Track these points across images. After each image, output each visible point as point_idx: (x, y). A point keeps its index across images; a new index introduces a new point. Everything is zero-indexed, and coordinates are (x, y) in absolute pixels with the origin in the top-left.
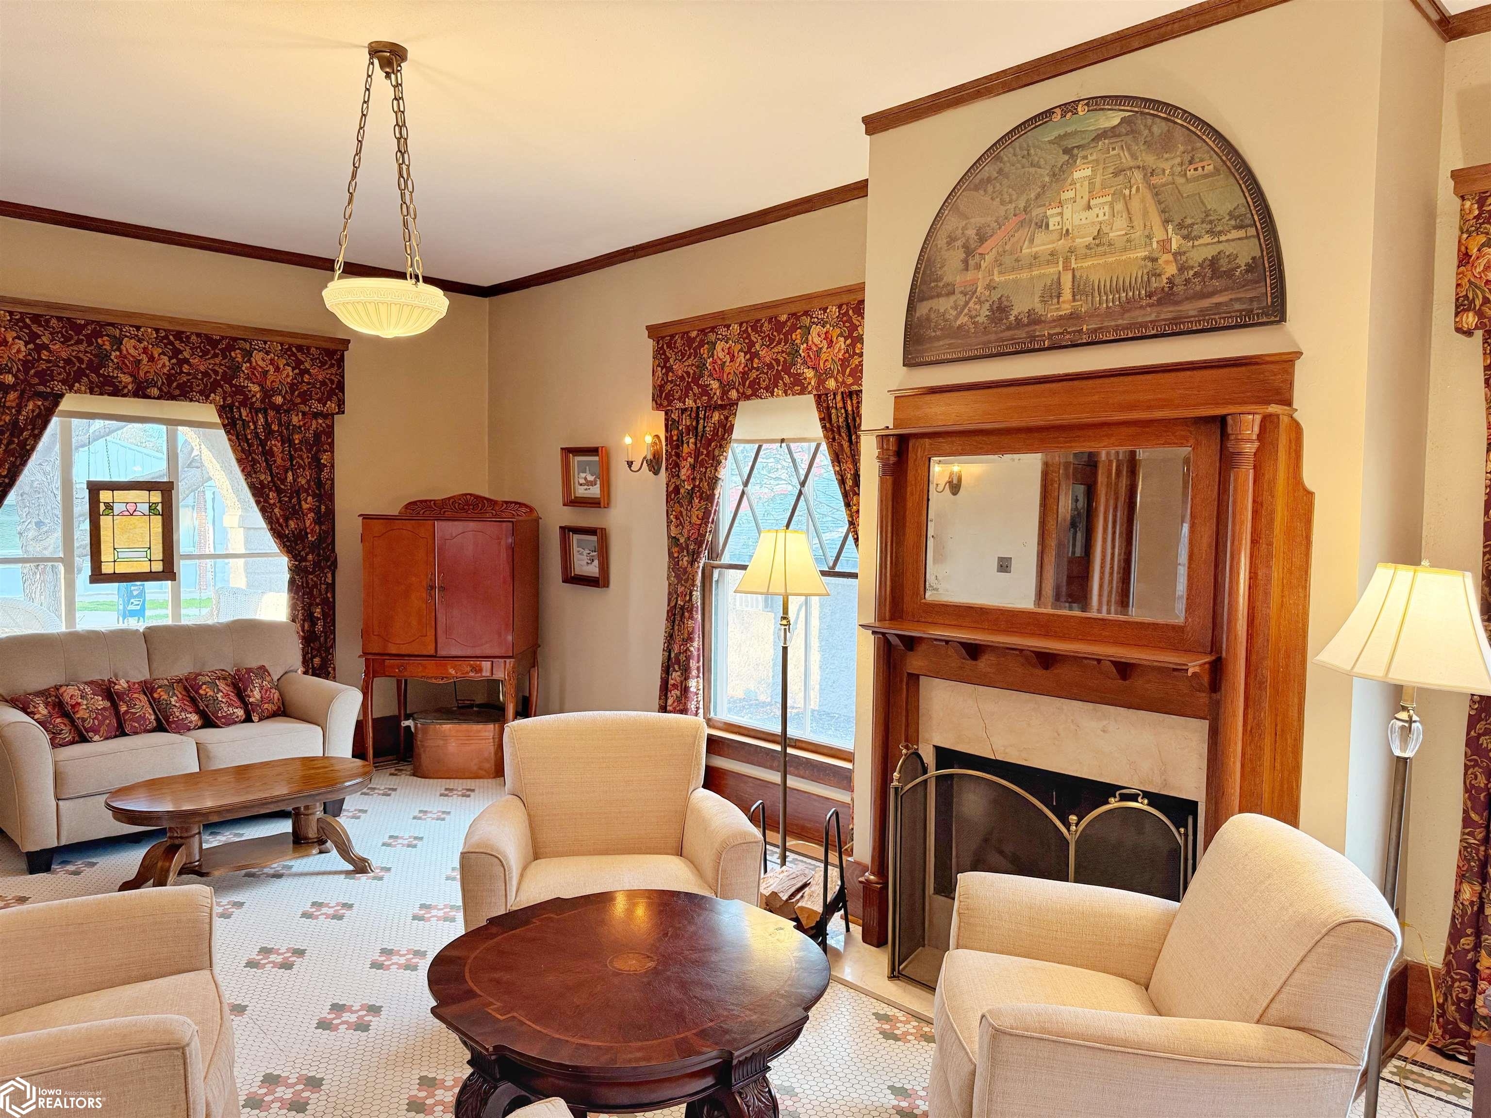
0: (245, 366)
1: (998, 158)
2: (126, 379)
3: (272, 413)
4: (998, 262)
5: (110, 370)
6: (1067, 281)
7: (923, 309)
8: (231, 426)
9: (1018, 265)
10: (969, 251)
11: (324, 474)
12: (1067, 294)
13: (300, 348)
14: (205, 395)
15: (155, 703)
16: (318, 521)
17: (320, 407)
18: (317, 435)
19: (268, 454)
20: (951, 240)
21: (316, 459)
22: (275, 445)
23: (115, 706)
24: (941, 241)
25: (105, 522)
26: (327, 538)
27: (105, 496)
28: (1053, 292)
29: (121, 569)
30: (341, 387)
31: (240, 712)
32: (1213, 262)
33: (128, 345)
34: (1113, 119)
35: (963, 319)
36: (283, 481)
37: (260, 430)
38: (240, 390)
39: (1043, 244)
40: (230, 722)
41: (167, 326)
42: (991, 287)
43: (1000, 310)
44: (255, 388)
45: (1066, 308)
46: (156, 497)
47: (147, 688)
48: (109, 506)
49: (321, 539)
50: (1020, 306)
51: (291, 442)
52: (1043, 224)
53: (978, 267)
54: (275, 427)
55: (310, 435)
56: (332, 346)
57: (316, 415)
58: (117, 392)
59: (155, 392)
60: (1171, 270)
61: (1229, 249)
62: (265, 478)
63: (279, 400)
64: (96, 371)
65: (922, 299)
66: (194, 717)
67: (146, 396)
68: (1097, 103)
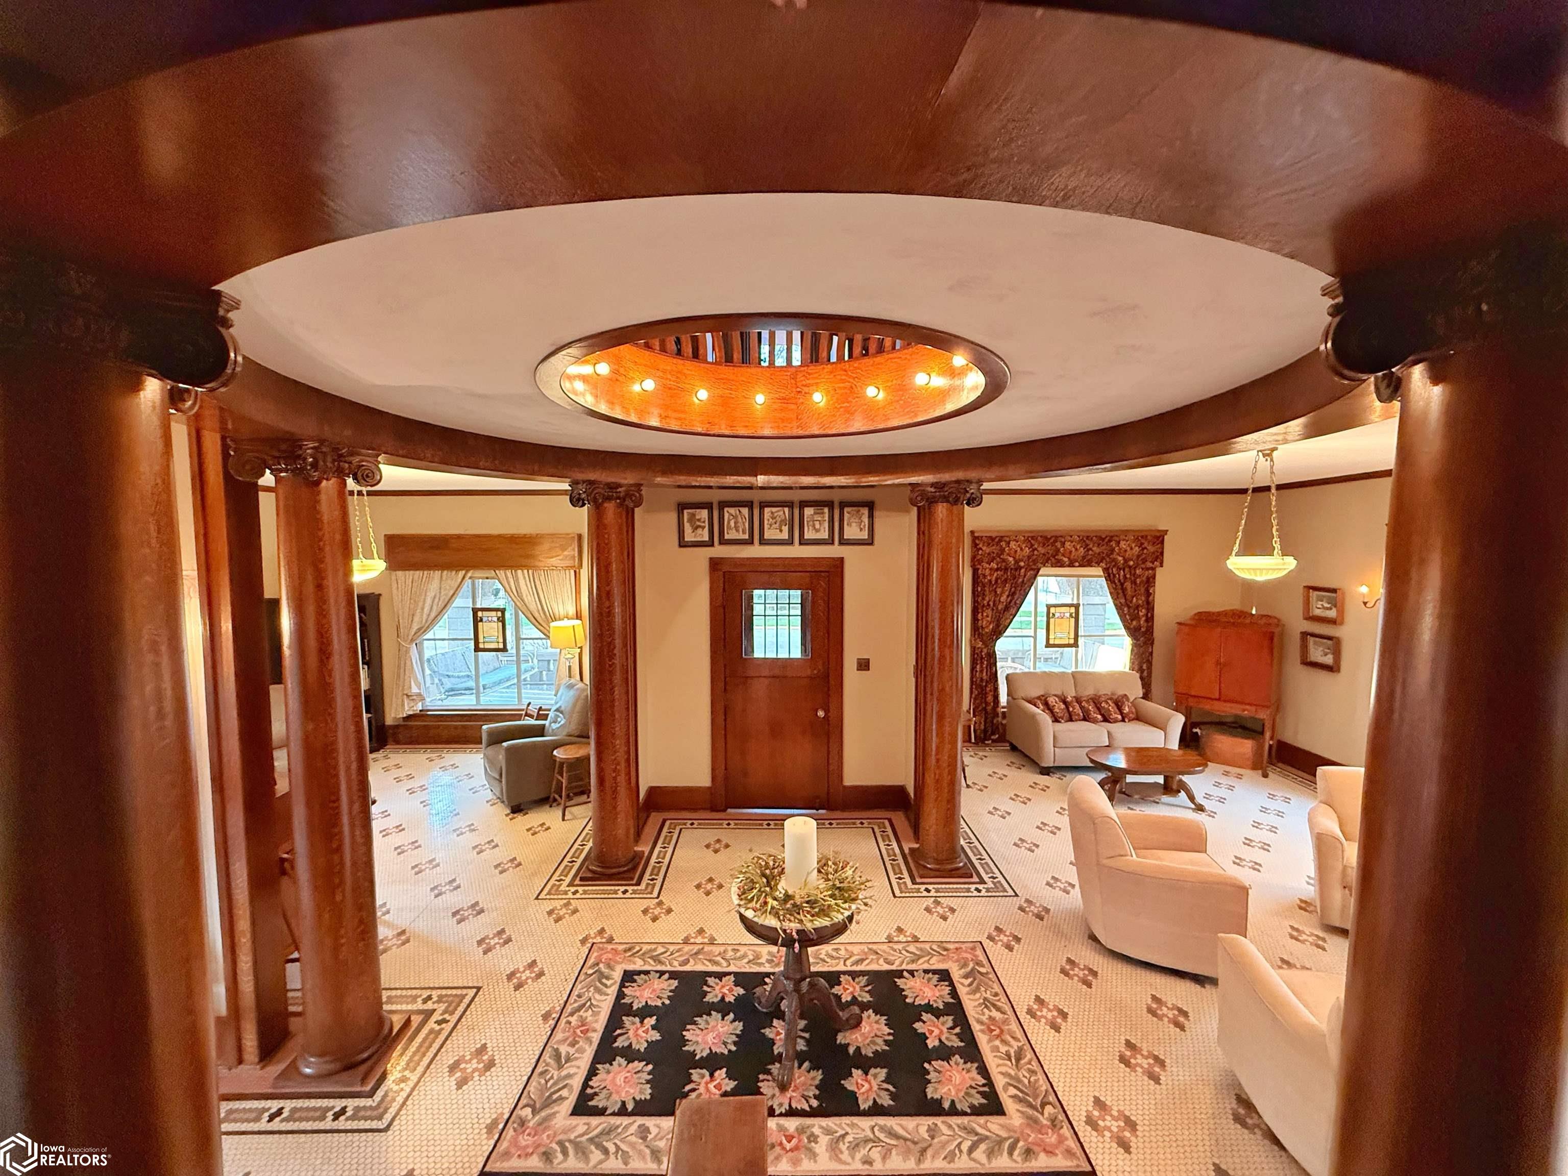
0: (1117, 549)
2: (1066, 559)
3: (1127, 570)
5: (1060, 557)
8: (1109, 578)
11: (1151, 598)
13: (1142, 537)
14: (1098, 563)
15: (1082, 708)
16: (1147, 621)
17: (1151, 565)
18: (1148, 579)
19: (1124, 590)
21: (1147, 590)
22: (1128, 585)
23: (1067, 708)
25: (1052, 621)
26: (1150, 630)
27: (1052, 610)
29: (1057, 642)
30: (1162, 553)
31: (1120, 717)
33: (1067, 544)
36: (1131, 602)
37: (1121, 578)
38: (1114, 560)
40: (1116, 721)
41: (1082, 534)
44: (1120, 558)
46: (1073, 610)
47: (1078, 700)
48: (1054, 615)
49: (1147, 630)
51: (1135, 583)
54: (1128, 576)
55: (1144, 579)
56: (1158, 534)
57: (1148, 569)
58: (1062, 566)
59: (1077, 564)
62: (1123, 601)
63: (1131, 563)
64: (1054, 557)
66: (1099, 717)
67: (1074, 566)
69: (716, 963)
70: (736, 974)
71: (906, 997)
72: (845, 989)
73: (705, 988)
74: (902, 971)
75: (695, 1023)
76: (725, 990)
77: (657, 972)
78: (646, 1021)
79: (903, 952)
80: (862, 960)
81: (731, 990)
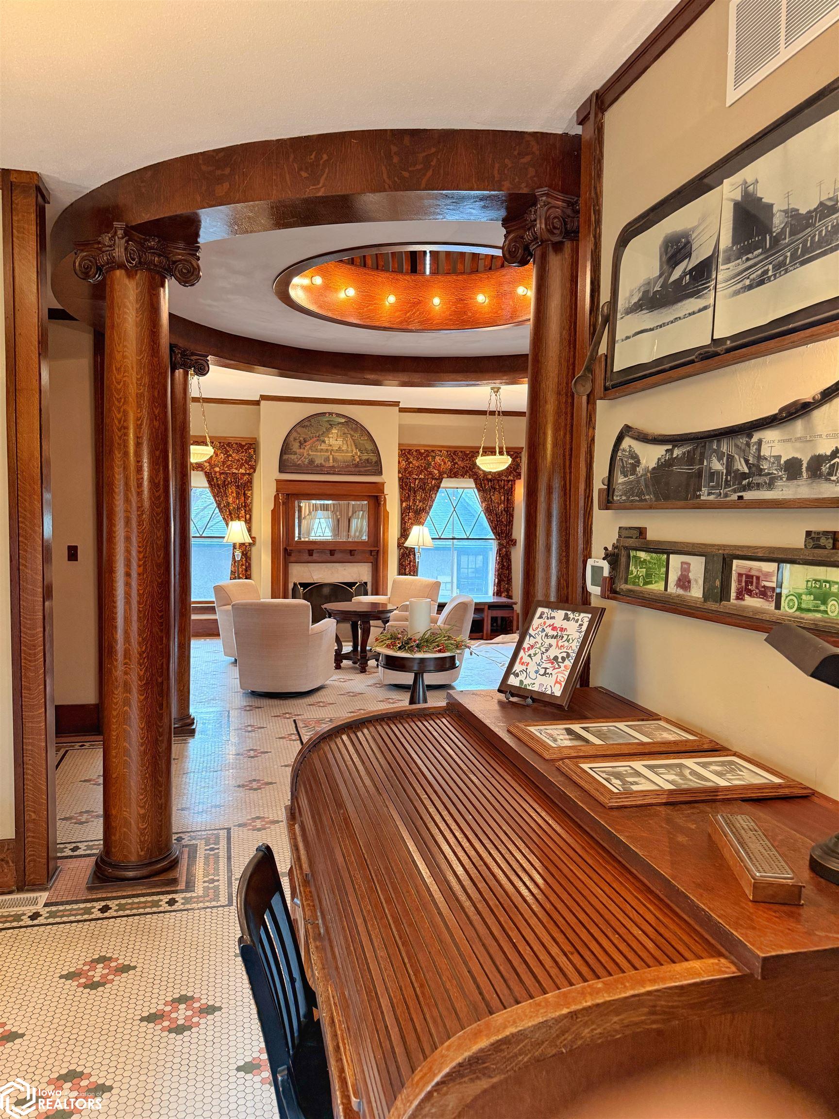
1: (310, 421)
4: (310, 448)
6: (331, 457)
7: (285, 457)
9: (317, 450)
10: (301, 444)
12: (331, 461)
20: (295, 439)
24: (292, 439)
28: (327, 459)
32: (367, 460)
34: (343, 420)
35: (299, 462)
39: (323, 447)
42: (308, 455)
43: (312, 462)
45: (331, 465)
50: (318, 461)
52: (324, 442)
53: (304, 449)
60: (358, 460)
61: (371, 458)
65: (285, 454)
68: (338, 415)
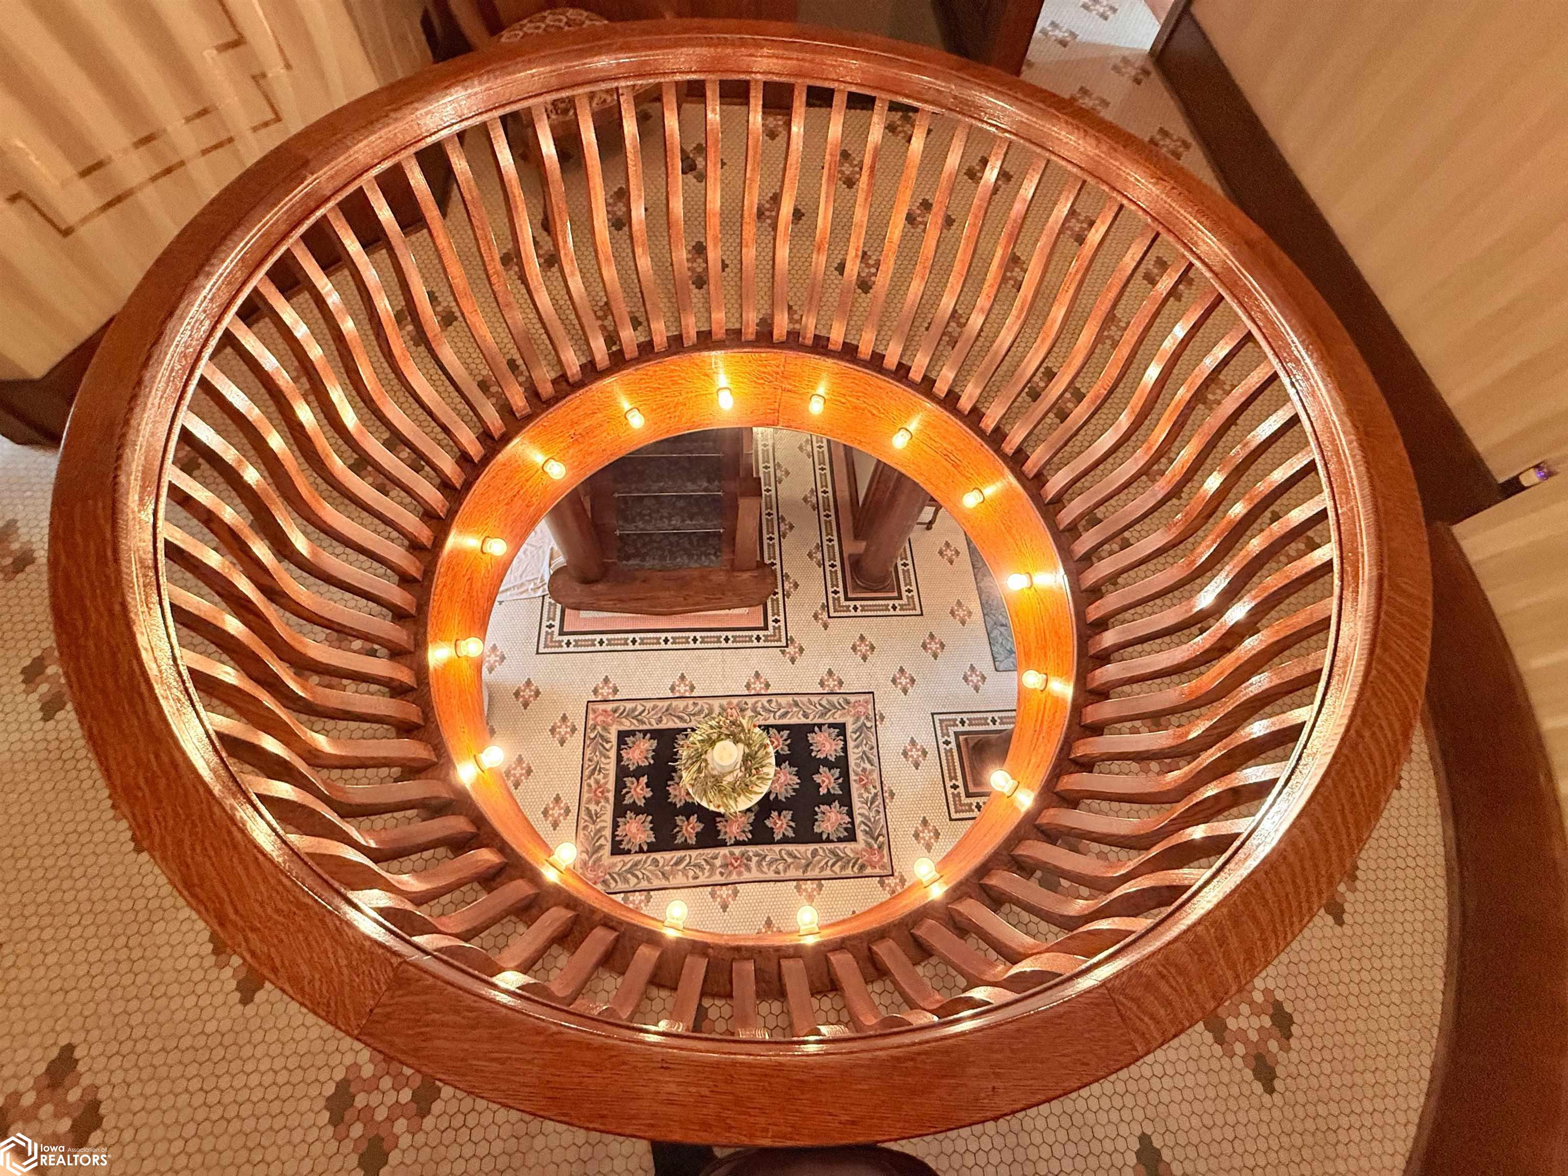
69: (790, 854)
70: (772, 842)
71: (651, 822)
72: (693, 828)
73: (793, 824)
74: (649, 851)
75: (794, 790)
76: (779, 823)
77: (832, 841)
78: (825, 791)
79: (641, 876)
80: (677, 864)
81: (775, 824)
